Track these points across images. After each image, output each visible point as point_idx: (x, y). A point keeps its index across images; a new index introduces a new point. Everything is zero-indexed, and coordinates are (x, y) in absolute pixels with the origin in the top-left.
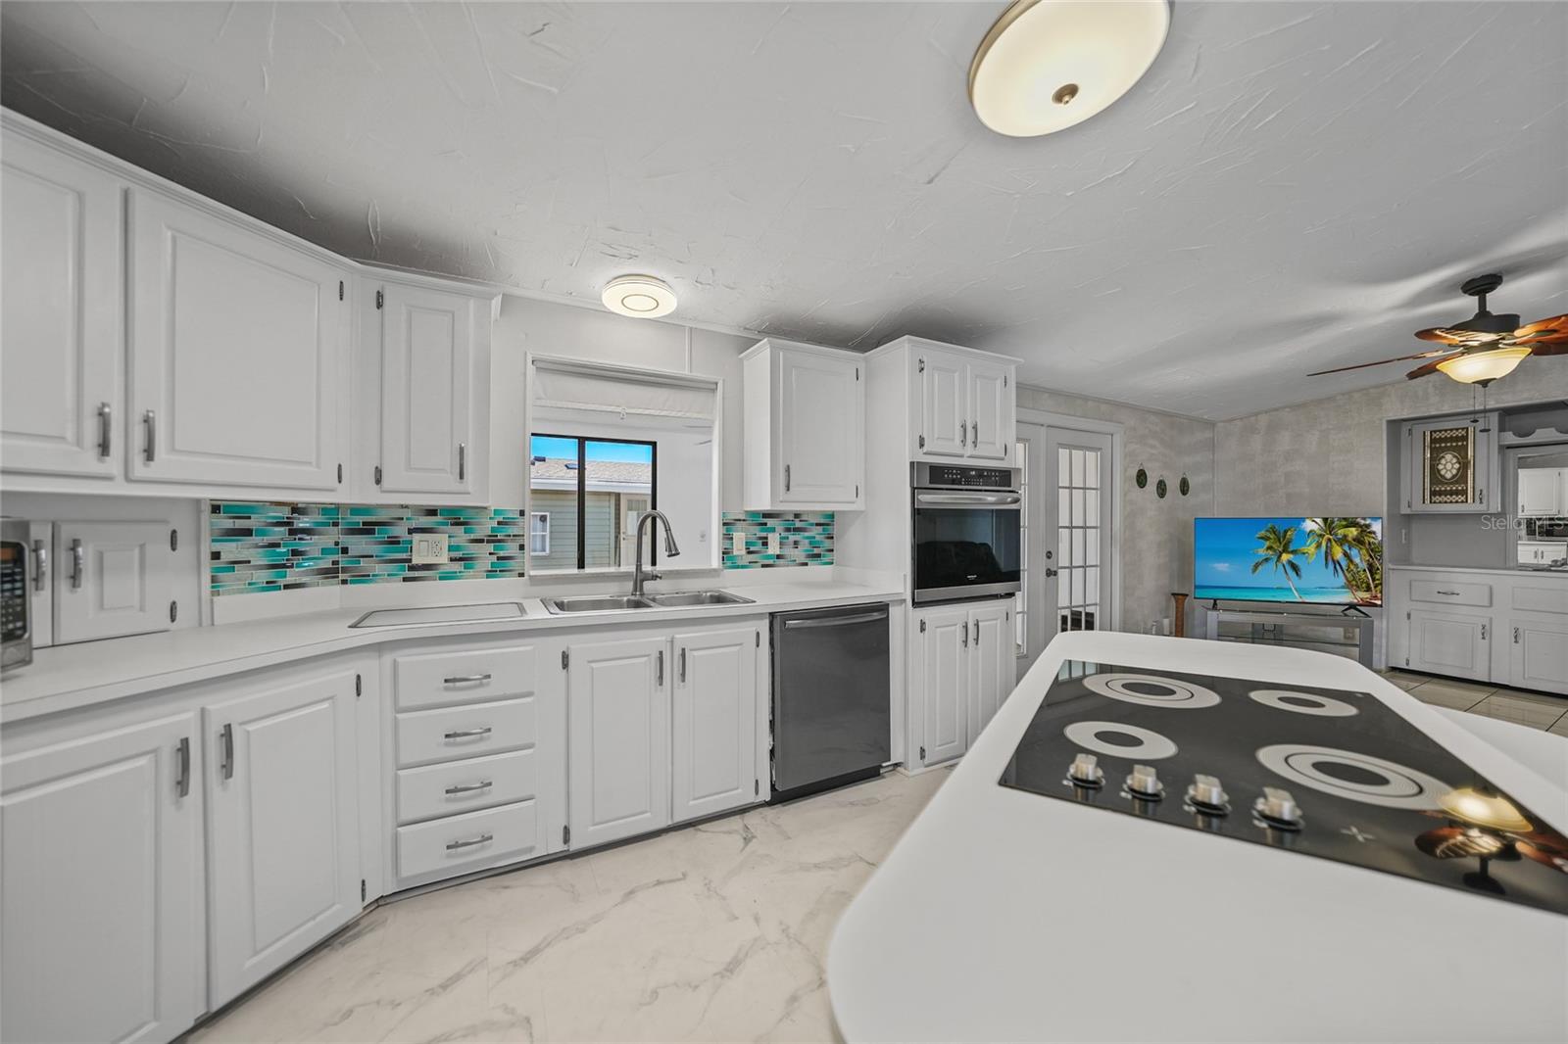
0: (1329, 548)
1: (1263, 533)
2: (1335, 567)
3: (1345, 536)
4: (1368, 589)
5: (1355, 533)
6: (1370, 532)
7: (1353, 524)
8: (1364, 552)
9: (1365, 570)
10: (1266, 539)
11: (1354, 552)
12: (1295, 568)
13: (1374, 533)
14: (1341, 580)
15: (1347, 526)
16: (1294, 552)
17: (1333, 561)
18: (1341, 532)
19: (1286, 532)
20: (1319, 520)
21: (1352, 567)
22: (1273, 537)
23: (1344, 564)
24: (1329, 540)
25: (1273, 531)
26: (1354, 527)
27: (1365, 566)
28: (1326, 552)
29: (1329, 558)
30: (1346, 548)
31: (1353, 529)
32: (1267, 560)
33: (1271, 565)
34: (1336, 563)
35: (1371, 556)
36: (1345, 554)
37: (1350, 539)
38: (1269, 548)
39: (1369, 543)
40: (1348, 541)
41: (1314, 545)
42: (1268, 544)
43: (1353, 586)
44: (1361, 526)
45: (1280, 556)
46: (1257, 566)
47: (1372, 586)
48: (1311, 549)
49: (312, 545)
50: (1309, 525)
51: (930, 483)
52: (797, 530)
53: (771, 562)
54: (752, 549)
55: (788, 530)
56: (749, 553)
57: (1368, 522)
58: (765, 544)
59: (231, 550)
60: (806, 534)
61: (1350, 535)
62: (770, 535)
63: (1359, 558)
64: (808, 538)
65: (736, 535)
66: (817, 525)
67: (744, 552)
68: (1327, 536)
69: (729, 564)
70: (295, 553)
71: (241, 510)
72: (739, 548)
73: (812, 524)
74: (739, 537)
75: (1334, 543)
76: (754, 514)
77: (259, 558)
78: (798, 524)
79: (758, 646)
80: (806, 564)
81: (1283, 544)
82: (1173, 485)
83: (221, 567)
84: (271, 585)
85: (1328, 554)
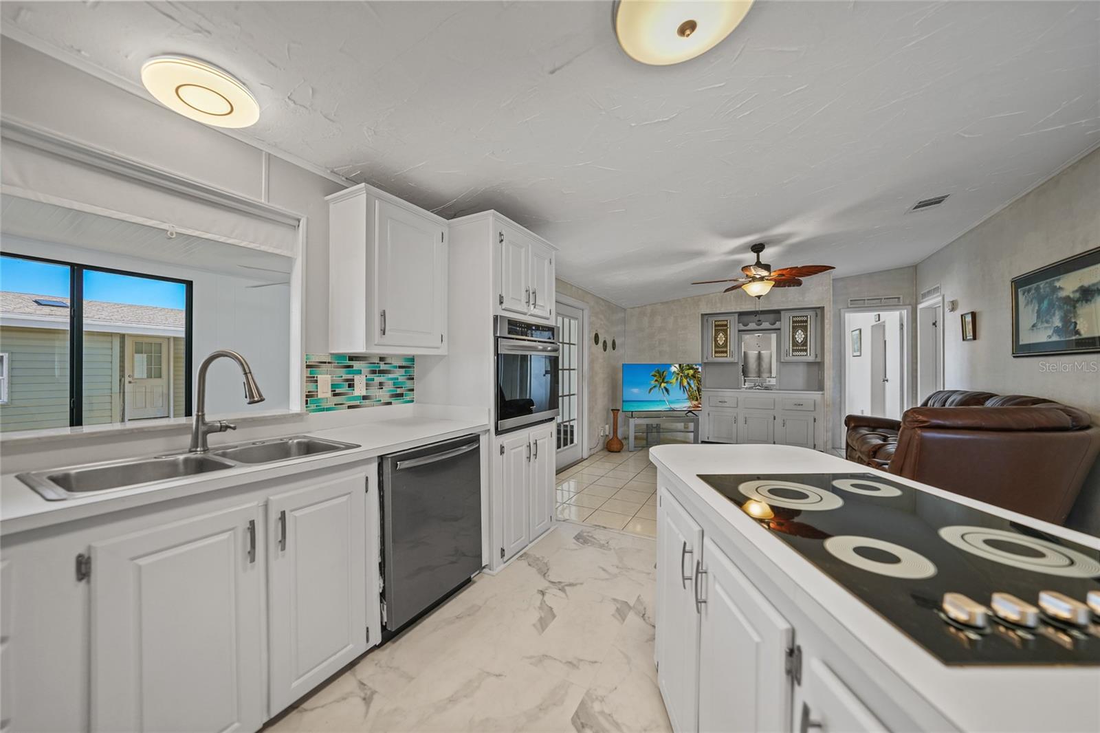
0: (681, 380)
1: (653, 373)
2: (684, 390)
3: (688, 374)
4: (697, 400)
5: (692, 372)
6: (697, 372)
7: (691, 367)
8: (695, 381)
9: (696, 391)
10: (655, 376)
11: (691, 382)
12: (667, 390)
14: (686, 396)
15: (689, 369)
16: (667, 382)
18: (686, 372)
19: (663, 372)
20: (677, 366)
21: (691, 389)
22: (657, 374)
23: (687, 388)
24: (681, 376)
25: (658, 372)
27: (695, 388)
29: (682, 385)
30: (688, 380)
31: (691, 370)
32: (655, 387)
33: (657, 388)
34: (684, 387)
35: (698, 383)
36: (688, 383)
37: (690, 375)
38: (656, 380)
39: (698, 377)
40: (689, 377)
41: (675, 379)
42: (655, 378)
43: (691, 398)
44: (694, 369)
45: (661, 385)
46: (651, 390)
47: (699, 398)
48: (674, 381)
50: (673, 369)
51: (509, 333)
52: (382, 372)
53: (357, 403)
54: (338, 391)
55: (374, 372)
56: (335, 395)
57: (698, 367)
58: (351, 386)
60: (390, 376)
61: (690, 373)
62: (357, 378)
63: (694, 384)
64: (392, 379)
65: (320, 378)
66: (400, 367)
67: (329, 394)
68: (681, 374)
69: (313, 407)
72: (324, 391)
73: (396, 367)
74: (325, 381)
75: (683, 378)
76: (340, 356)
78: (383, 367)
79: (367, 491)
80: (390, 403)
81: (662, 378)
82: (609, 344)
85: (681, 383)
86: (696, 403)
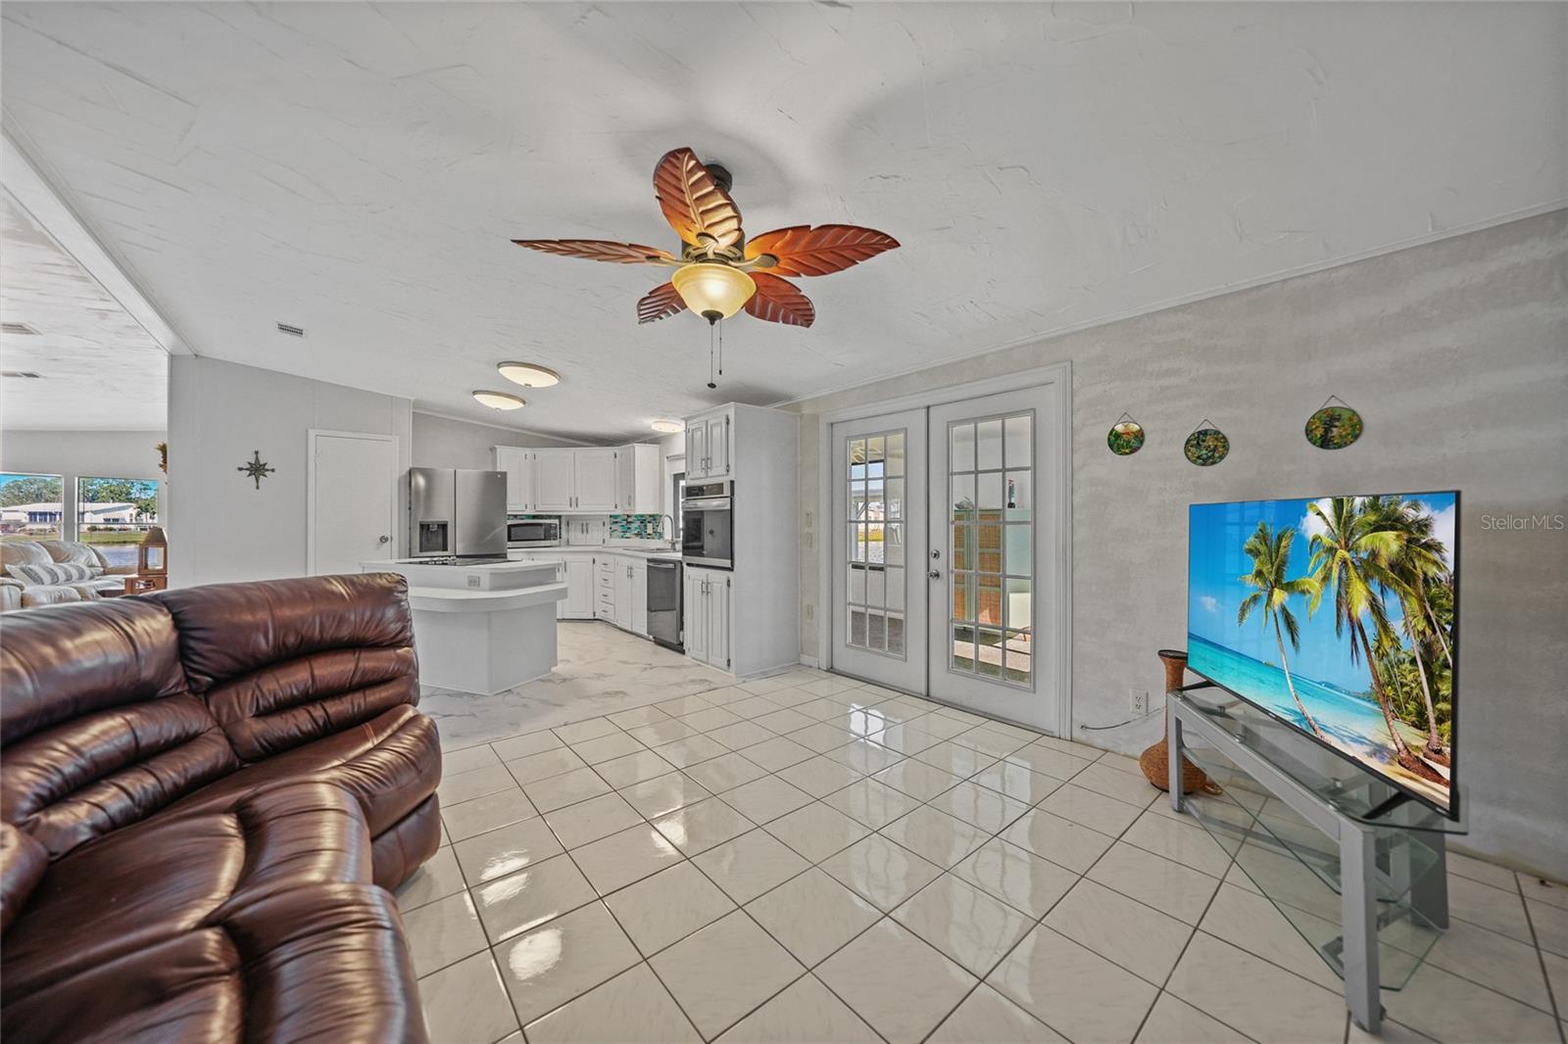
0: (1344, 584)
1: (1247, 541)
2: (1354, 639)
3: (1374, 555)
4: (1421, 723)
5: (1395, 546)
6: (1428, 547)
7: (1390, 521)
8: (1413, 604)
9: (1413, 661)
10: (1255, 553)
11: (1391, 603)
12: (1292, 625)
13: (1436, 547)
15: (1378, 527)
16: (1289, 587)
17: (1350, 616)
18: (1365, 542)
19: (1280, 539)
20: (1330, 509)
21: (1386, 644)
22: (1263, 549)
23: (1371, 631)
24: (1344, 562)
25: (1265, 536)
26: (1393, 528)
27: (1411, 646)
28: (1339, 594)
29: (1344, 610)
30: (1376, 590)
31: (1390, 535)
32: (1255, 599)
33: (1260, 611)
34: (1356, 626)
35: (1428, 618)
36: (1375, 608)
37: (1383, 564)
38: (1257, 574)
39: (1426, 580)
40: (1379, 570)
41: (1319, 573)
42: (1254, 564)
43: (1386, 698)
44: (1407, 528)
45: (1271, 595)
46: (1243, 611)
47: (1431, 715)
48: (1313, 583)
49: (633, 526)
57: (1425, 516)
59: (614, 527)
61: (1383, 553)
63: (1403, 619)
68: (1341, 553)
70: (629, 528)
71: (616, 517)
75: (1352, 572)
77: (620, 529)
81: (1276, 564)
83: (612, 531)
84: (622, 537)
85: (1342, 600)
86: (1415, 738)
